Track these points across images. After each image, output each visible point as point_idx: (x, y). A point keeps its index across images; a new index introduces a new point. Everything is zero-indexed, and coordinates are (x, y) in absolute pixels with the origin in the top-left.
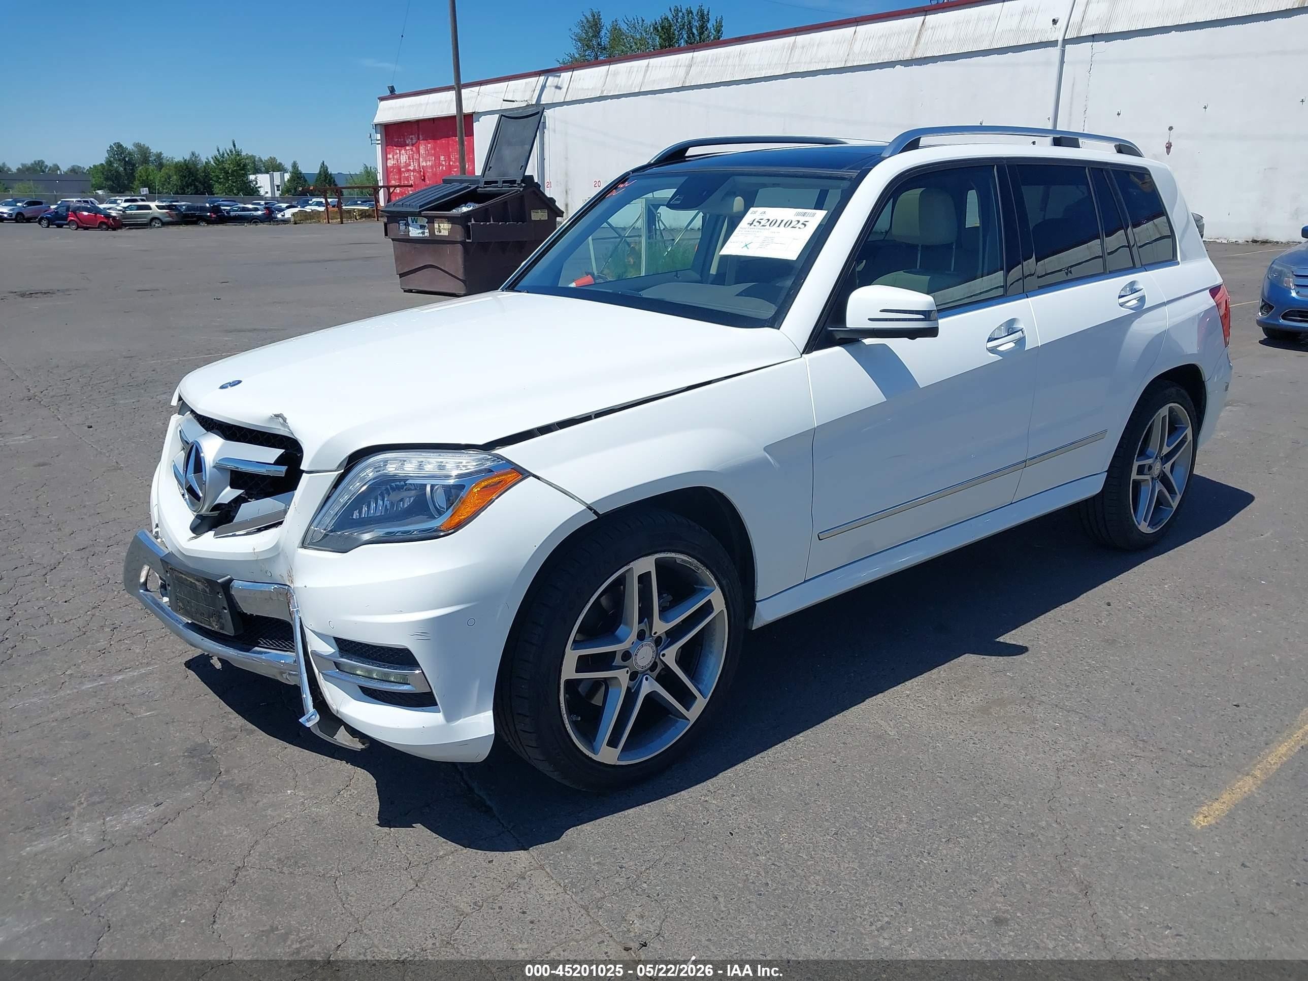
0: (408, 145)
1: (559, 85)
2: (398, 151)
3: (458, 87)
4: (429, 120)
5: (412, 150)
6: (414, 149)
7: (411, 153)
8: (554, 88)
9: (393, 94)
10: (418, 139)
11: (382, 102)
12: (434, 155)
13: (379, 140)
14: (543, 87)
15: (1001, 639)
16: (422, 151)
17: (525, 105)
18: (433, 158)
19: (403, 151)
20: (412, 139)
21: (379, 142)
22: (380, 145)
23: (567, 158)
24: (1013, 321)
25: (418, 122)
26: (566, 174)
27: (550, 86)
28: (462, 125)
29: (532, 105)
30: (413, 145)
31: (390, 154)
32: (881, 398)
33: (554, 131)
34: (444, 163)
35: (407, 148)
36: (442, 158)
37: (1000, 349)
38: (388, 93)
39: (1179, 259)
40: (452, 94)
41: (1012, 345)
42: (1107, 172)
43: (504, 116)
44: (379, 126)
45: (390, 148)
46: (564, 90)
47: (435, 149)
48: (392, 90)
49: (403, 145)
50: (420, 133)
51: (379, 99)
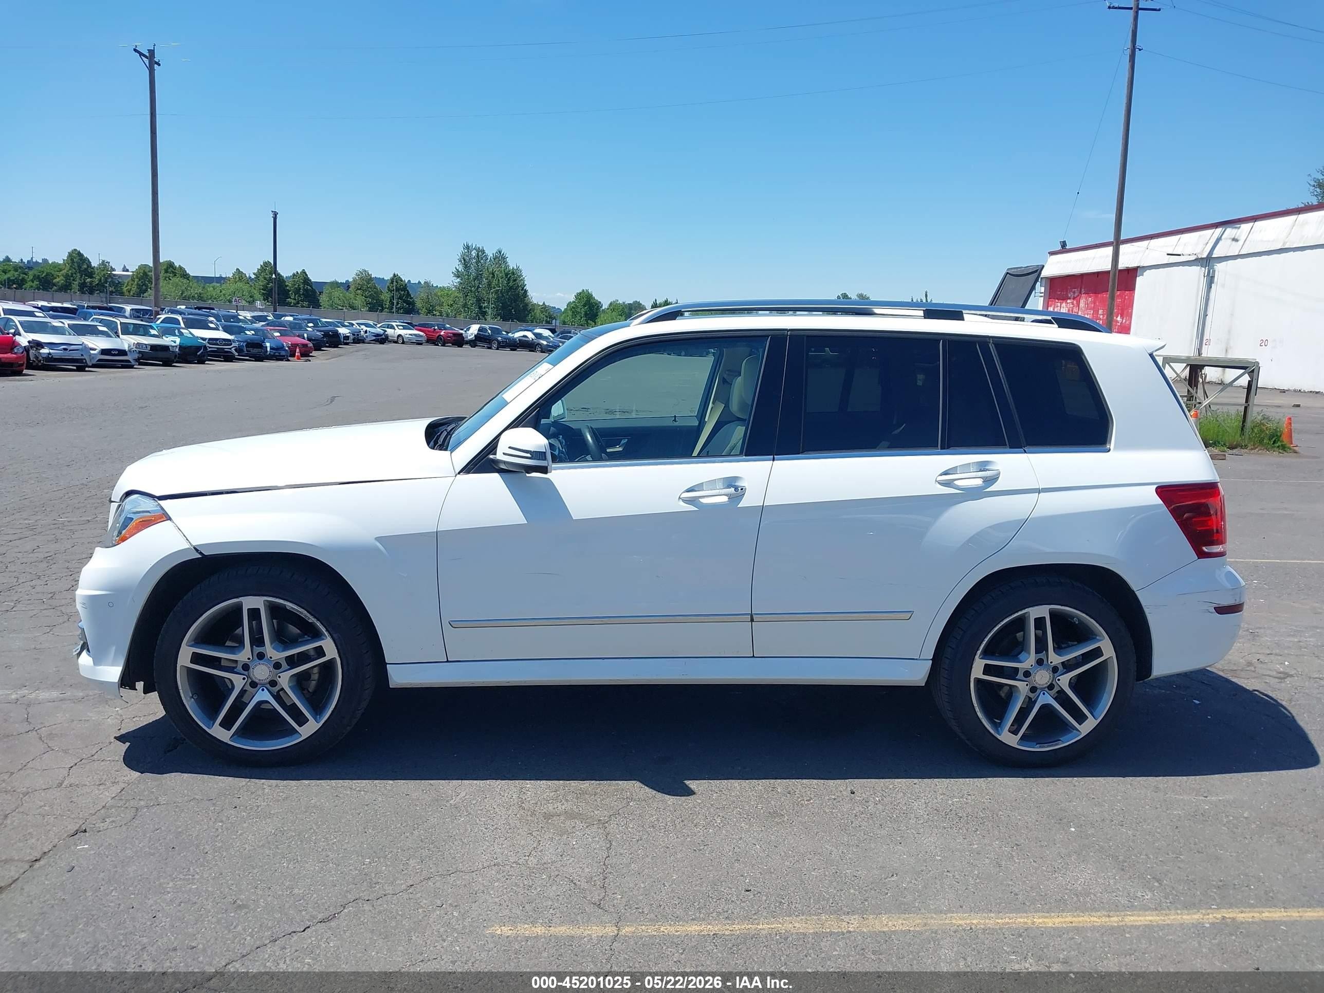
0: (1070, 299)
1: (1236, 237)
2: (1059, 304)
3: (1117, 243)
4: (1094, 273)
5: (1073, 303)
6: (1075, 302)
7: (1071, 306)
8: (1230, 240)
9: (1064, 249)
10: (1080, 293)
11: (1051, 257)
12: (1093, 309)
13: (1042, 293)
14: (1218, 240)
15: (687, 782)
16: (1082, 304)
17: (1194, 259)
18: (1092, 312)
19: (1064, 305)
20: (1074, 293)
21: (1043, 295)
22: (1042, 298)
23: (1232, 315)
24: (736, 478)
25: (1082, 276)
26: (1229, 332)
27: (1226, 239)
28: (1115, 279)
29: (1201, 258)
30: (1074, 298)
31: (1051, 306)
32: (522, 520)
33: (1223, 286)
34: (1101, 317)
35: (1069, 301)
36: (1101, 312)
37: (702, 500)
38: (1059, 248)
39: (1112, 447)
40: (1109, 250)
41: (725, 499)
42: (986, 344)
43: (1010, 274)
44: (1044, 280)
45: (1052, 301)
46: (1241, 243)
47: (1095, 303)
48: (1064, 244)
49: (1064, 298)
50: (1083, 287)
51: (1049, 253)
